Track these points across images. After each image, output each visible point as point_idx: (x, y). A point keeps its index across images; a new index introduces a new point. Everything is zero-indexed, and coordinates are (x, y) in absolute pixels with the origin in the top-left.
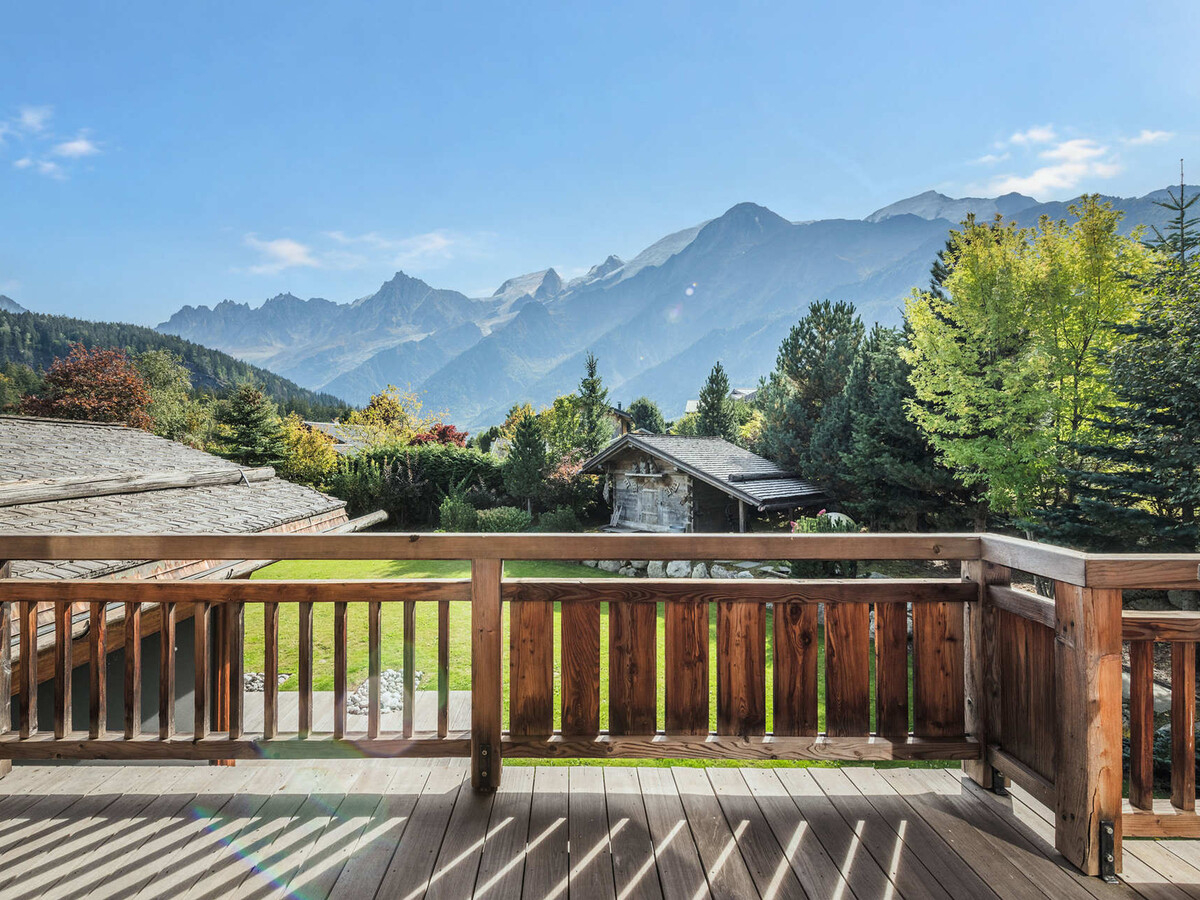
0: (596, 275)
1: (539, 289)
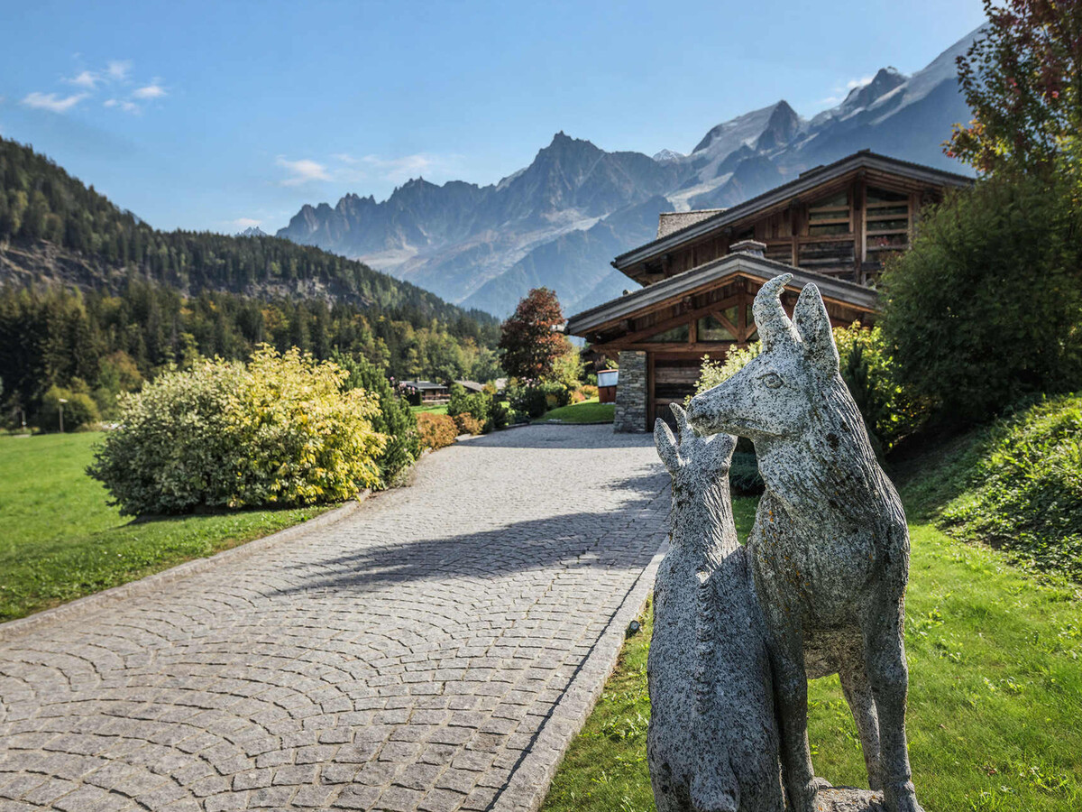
0: (856, 103)
1: (763, 135)
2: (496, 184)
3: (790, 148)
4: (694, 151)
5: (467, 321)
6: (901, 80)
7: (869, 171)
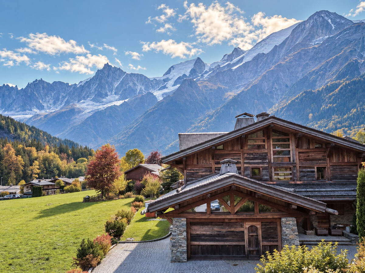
0: (226, 61)
1: (191, 71)
2: (77, 84)
3: (202, 75)
4: (164, 75)
5: (64, 146)
6: (243, 52)
7: (275, 125)
